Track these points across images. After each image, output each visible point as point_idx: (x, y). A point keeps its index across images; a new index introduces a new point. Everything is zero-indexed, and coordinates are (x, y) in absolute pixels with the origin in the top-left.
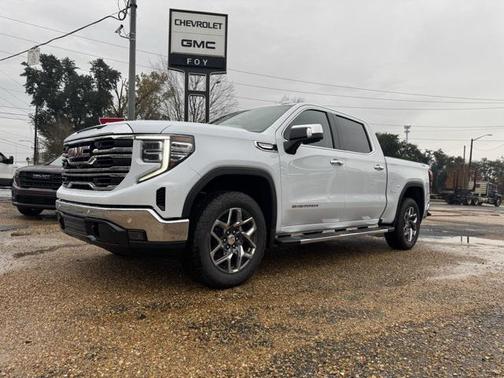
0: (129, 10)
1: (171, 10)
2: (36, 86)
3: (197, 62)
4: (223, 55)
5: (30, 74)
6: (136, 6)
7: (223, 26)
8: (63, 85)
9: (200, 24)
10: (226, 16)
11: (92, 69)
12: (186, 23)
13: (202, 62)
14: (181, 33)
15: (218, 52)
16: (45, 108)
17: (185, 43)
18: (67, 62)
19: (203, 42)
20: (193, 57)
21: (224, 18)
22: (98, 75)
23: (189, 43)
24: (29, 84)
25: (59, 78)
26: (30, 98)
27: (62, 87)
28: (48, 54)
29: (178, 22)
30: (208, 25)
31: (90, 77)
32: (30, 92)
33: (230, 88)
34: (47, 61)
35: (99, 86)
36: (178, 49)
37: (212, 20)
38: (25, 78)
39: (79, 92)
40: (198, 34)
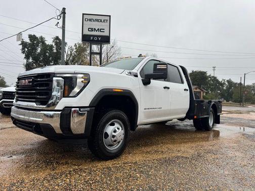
0: (62, 15)
1: (83, 14)
2: (26, 50)
3: (96, 39)
4: (108, 35)
5: (24, 44)
6: (65, 13)
7: (108, 21)
8: (40, 49)
9: (97, 20)
10: (110, 16)
11: (53, 41)
12: (90, 20)
13: (98, 39)
14: (88, 25)
15: (106, 34)
16: (31, 60)
17: (90, 30)
18: (42, 38)
19: (98, 29)
20: (94, 36)
21: (109, 17)
22: (56, 44)
23: (92, 30)
24: (23, 49)
25: (38, 46)
26: (24, 55)
27: (39, 50)
28: (33, 34)
29: (87, 20)
30: (101, 21)
31: (52, 45)
32: (23, 53)
33: (119, 49)
34: (32, 38)
35: (57, 49)
36: (86, 32)
37: (103, 18)
38: (21, 46)
39: (47, 52)
40: (96, 25)
